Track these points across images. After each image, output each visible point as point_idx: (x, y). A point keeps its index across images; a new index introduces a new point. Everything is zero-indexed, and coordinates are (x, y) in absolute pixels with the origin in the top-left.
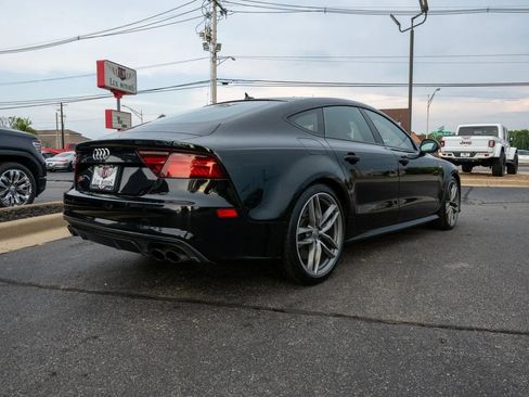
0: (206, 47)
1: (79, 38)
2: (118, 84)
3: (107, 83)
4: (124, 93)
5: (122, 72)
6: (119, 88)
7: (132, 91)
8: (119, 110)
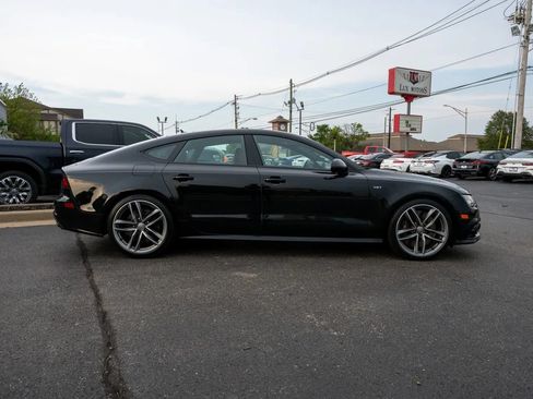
0: (515, 31)
1: (388, 49)
2: (409, 87)
3: (397, 89)
4: (416, 96)
5: (414, 76)
6: (410, 92)
7: (425, 94)
8: (409, 114)
